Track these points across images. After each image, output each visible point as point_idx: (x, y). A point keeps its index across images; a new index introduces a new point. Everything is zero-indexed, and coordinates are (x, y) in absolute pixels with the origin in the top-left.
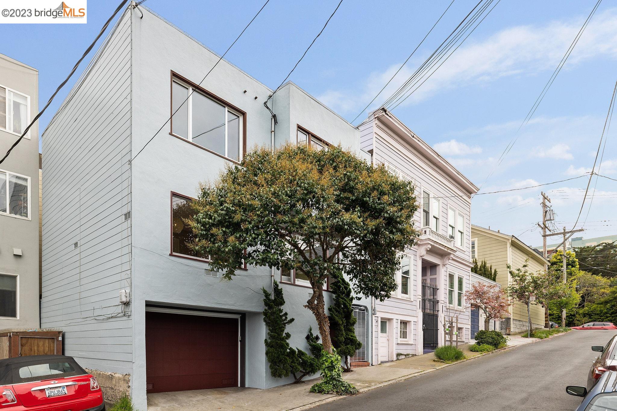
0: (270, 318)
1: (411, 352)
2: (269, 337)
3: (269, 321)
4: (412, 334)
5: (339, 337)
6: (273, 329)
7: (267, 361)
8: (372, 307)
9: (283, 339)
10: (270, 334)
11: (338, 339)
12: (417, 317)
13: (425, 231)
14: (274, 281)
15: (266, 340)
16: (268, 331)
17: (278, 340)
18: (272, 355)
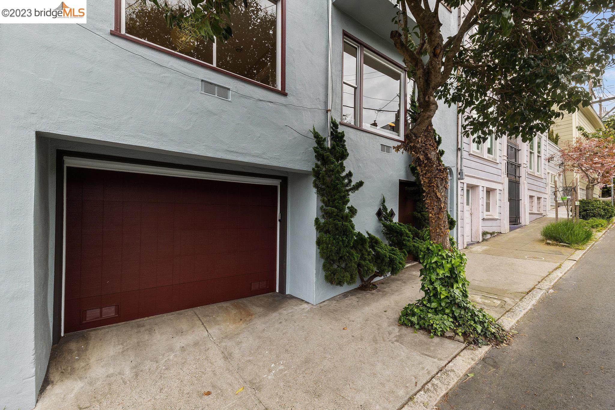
0: (324, 179)
1: (496, 230)
2: (321, 214)
3: (323, 187)
4: (498, 205)
5: (423, 212)
6: (329, 200)
7: (319, 256)
8: (457, 169)
9: (347, 218)
10: (324, 210)
11: (422, 215)
12: (502, 184)
14: (332, 119)
15: (317, 220)
16: (321, 204)
17: (338, 220)
18: (327, 247)
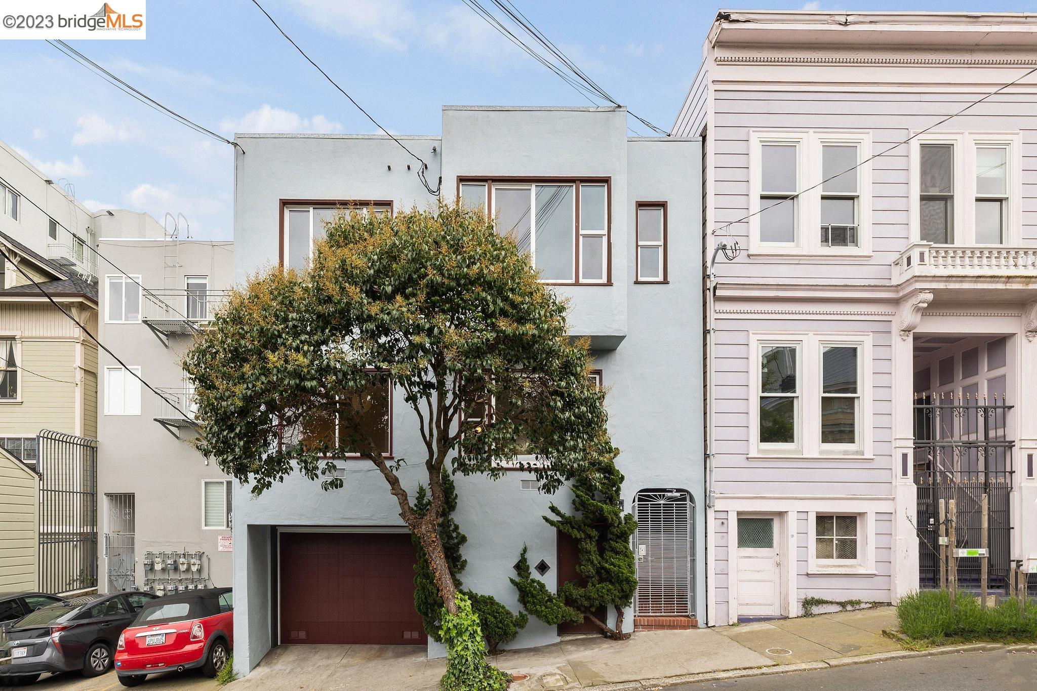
1: (868, 597)
4: (871, 546)
8: (706, 490)
12: (893, 499)
13: (909, 259)
